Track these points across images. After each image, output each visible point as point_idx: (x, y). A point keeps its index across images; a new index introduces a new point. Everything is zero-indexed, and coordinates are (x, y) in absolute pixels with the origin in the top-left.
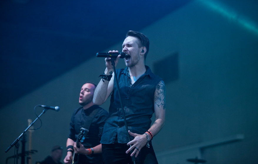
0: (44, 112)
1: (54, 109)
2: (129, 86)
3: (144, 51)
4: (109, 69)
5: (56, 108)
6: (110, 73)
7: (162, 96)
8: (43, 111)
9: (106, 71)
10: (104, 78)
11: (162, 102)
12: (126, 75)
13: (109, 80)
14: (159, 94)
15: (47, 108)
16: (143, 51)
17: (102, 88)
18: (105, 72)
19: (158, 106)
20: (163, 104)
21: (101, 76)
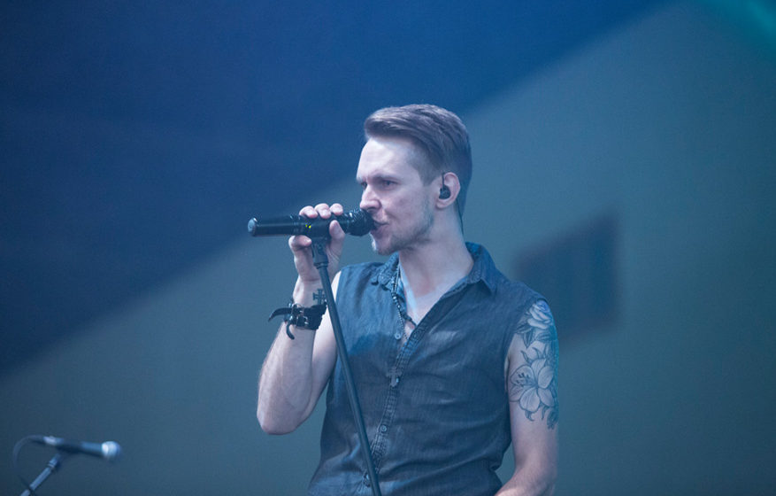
0: (58, 466)
1: (99, 455)
2: (397, 336)
3: (452, 190)
4: (309, 280)
5: (108, 448)
6: (314, 295)
7: (541, 372)
8: (53, 462)
9: (298, 290)
10: (293, 322)
11: (544, 397)
12: (386, 289)
13: (315, 325)
14: (529, 362)
15: (67, 450)
16: (445, 193)
17: (289, 363)
18: (295, 293)
19: (529, 413)
20: (548, 407)
21: (277, 313)
